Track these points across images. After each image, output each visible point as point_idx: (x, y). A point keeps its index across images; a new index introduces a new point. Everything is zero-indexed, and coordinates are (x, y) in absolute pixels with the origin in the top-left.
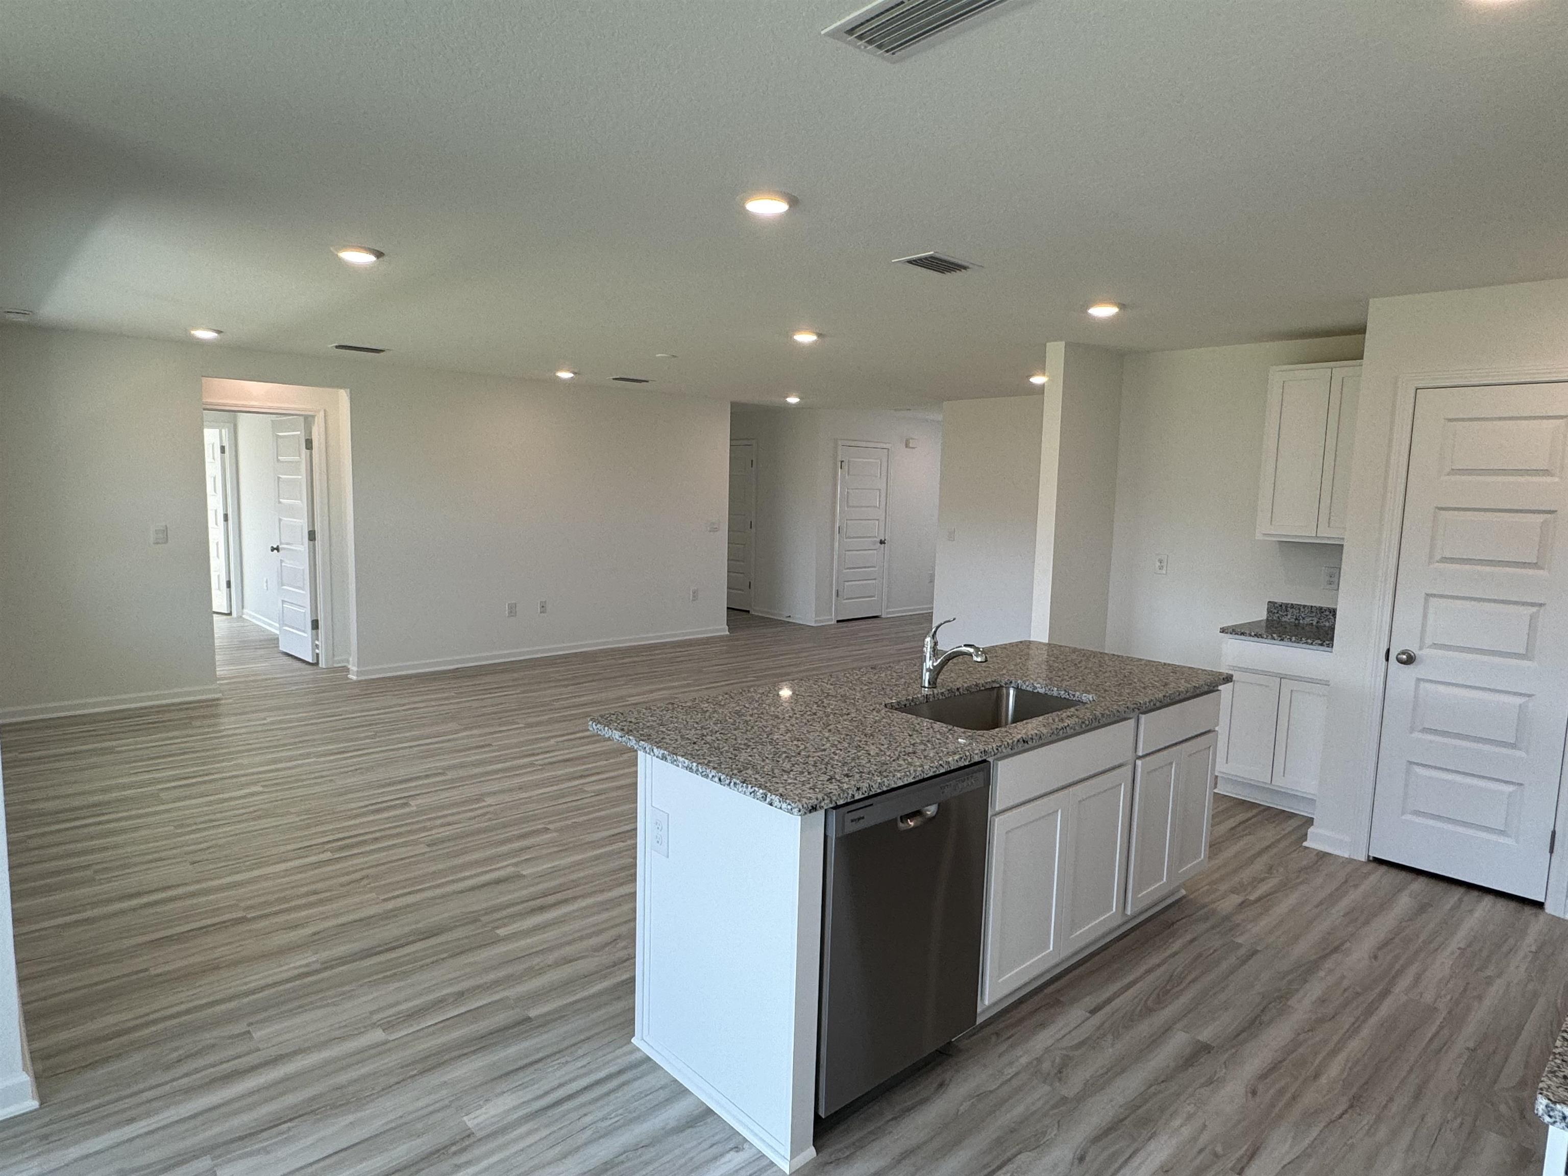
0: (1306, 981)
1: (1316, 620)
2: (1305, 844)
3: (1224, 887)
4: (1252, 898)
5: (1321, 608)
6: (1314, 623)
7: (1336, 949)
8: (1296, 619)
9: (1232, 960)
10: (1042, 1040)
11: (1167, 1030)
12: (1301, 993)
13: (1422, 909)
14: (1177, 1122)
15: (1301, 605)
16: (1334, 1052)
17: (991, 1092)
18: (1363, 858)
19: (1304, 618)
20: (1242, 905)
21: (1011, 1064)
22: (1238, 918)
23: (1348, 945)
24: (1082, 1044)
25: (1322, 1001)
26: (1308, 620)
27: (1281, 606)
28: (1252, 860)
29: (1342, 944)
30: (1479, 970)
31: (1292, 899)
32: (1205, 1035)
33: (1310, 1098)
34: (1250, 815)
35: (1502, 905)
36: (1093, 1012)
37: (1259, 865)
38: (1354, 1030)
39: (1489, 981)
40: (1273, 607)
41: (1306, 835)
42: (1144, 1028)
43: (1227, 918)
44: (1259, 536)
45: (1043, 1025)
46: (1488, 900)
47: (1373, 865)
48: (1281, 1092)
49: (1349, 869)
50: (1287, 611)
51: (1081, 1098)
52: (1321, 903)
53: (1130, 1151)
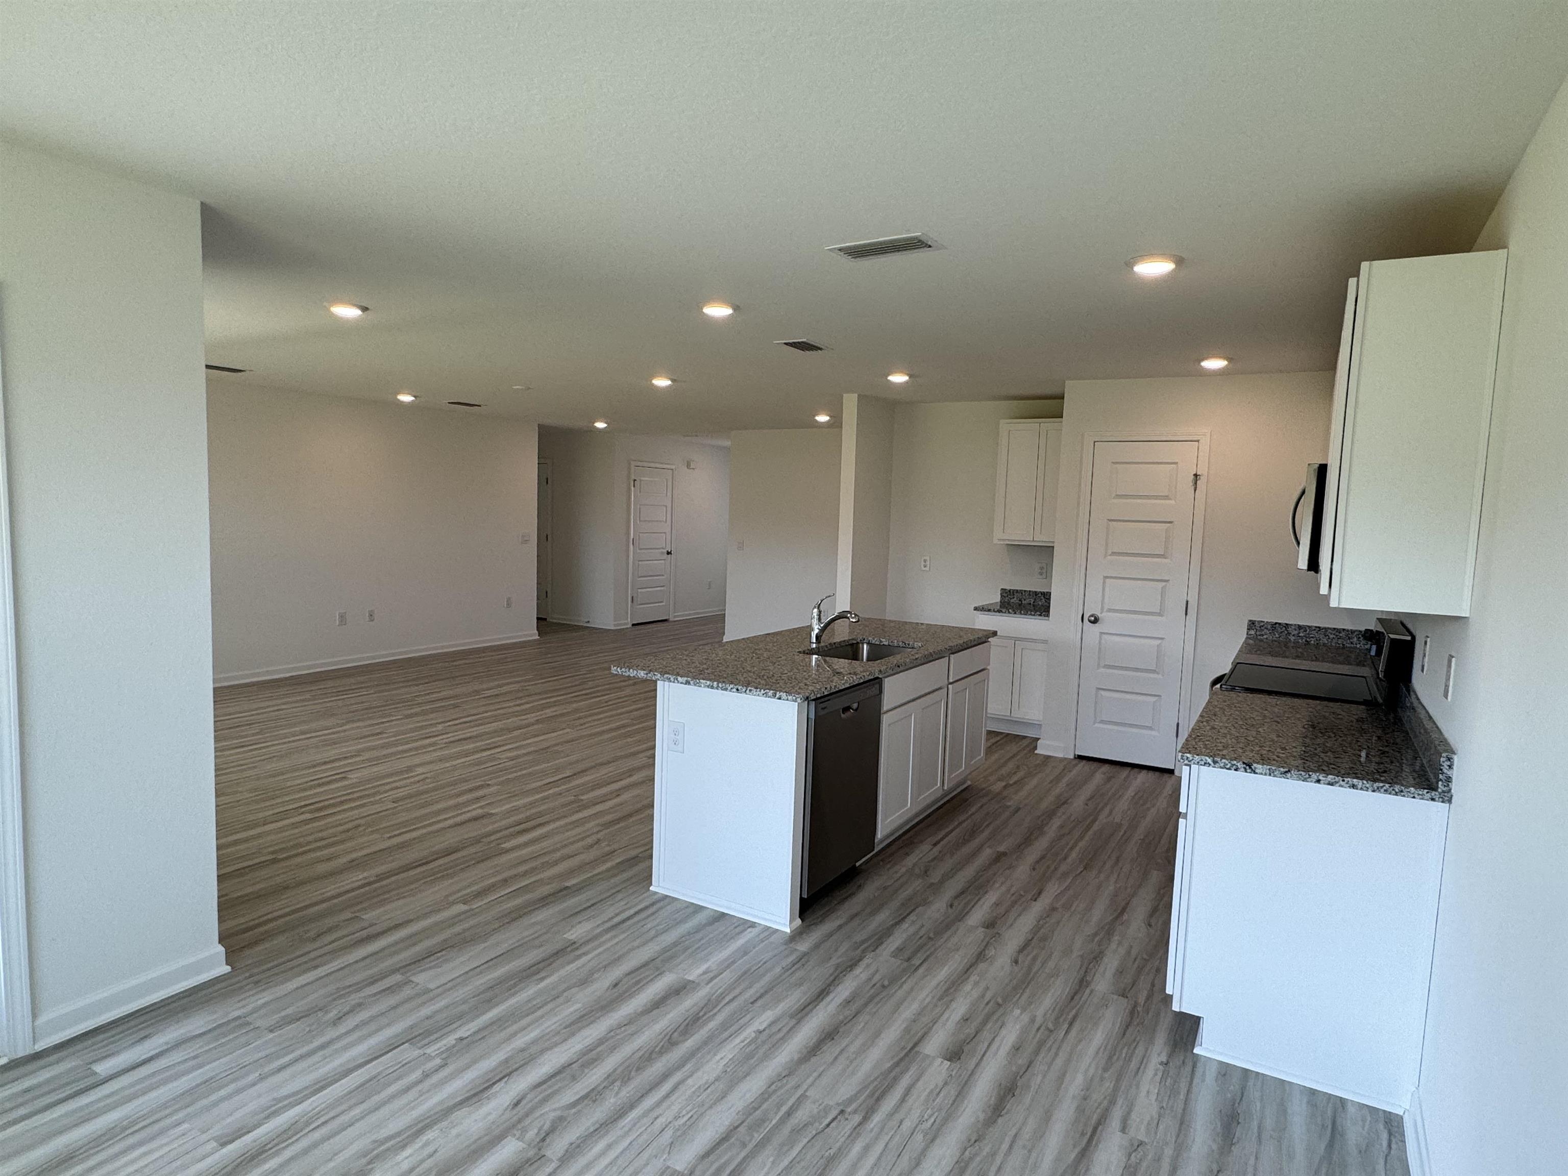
0: (1051, 818)
1: (1032, 601)
2: (1036, 752)
3: (992, 779)
4: (1011, 782)
5: (1036, 592)
6: (1032, 603)
7: (1065, 803)
8: (1022, 600)
9: (1007, 814)
10: (910, 861)
11: (980, 849)
12: (1050, 824)
13: (1109, 779)
14: (997, 885)
15: (1022, 590)
16: (1072, 849)
17: (889, 886)
18: (1072, 757)
19: (1026, 599)
20: (1005, 787)
21: (896, 872)
22: (1005, 793)
23: (1070, 800)
24: (934, 859)
25: (1062, 827)
26: (1028, 601)
27: (1010, 591)
28: (1006, 762)
29: (1068, 800)
30: (1142, 805)
31: (1035, 781)
32: (1001, 849)
33: (1063, 868)
34: (999, 738)
35: (1151, 774)
36: (935, 845)
37: (1011, 765)
38: (1081, 838)
39: (1148, 809)
40: (1005, 593)
41: (1036, 746)
42: (966, 850)
43: (998, 794)
44: (995, 541)
45: (907, 854)
46: (1144, 773)
47: (1077, 761)
48: (1048, 867)
49: (1065, 763)
50: (1015, 595)
51: (942, 882)
52: (1051, 782)
53: (975, 901)
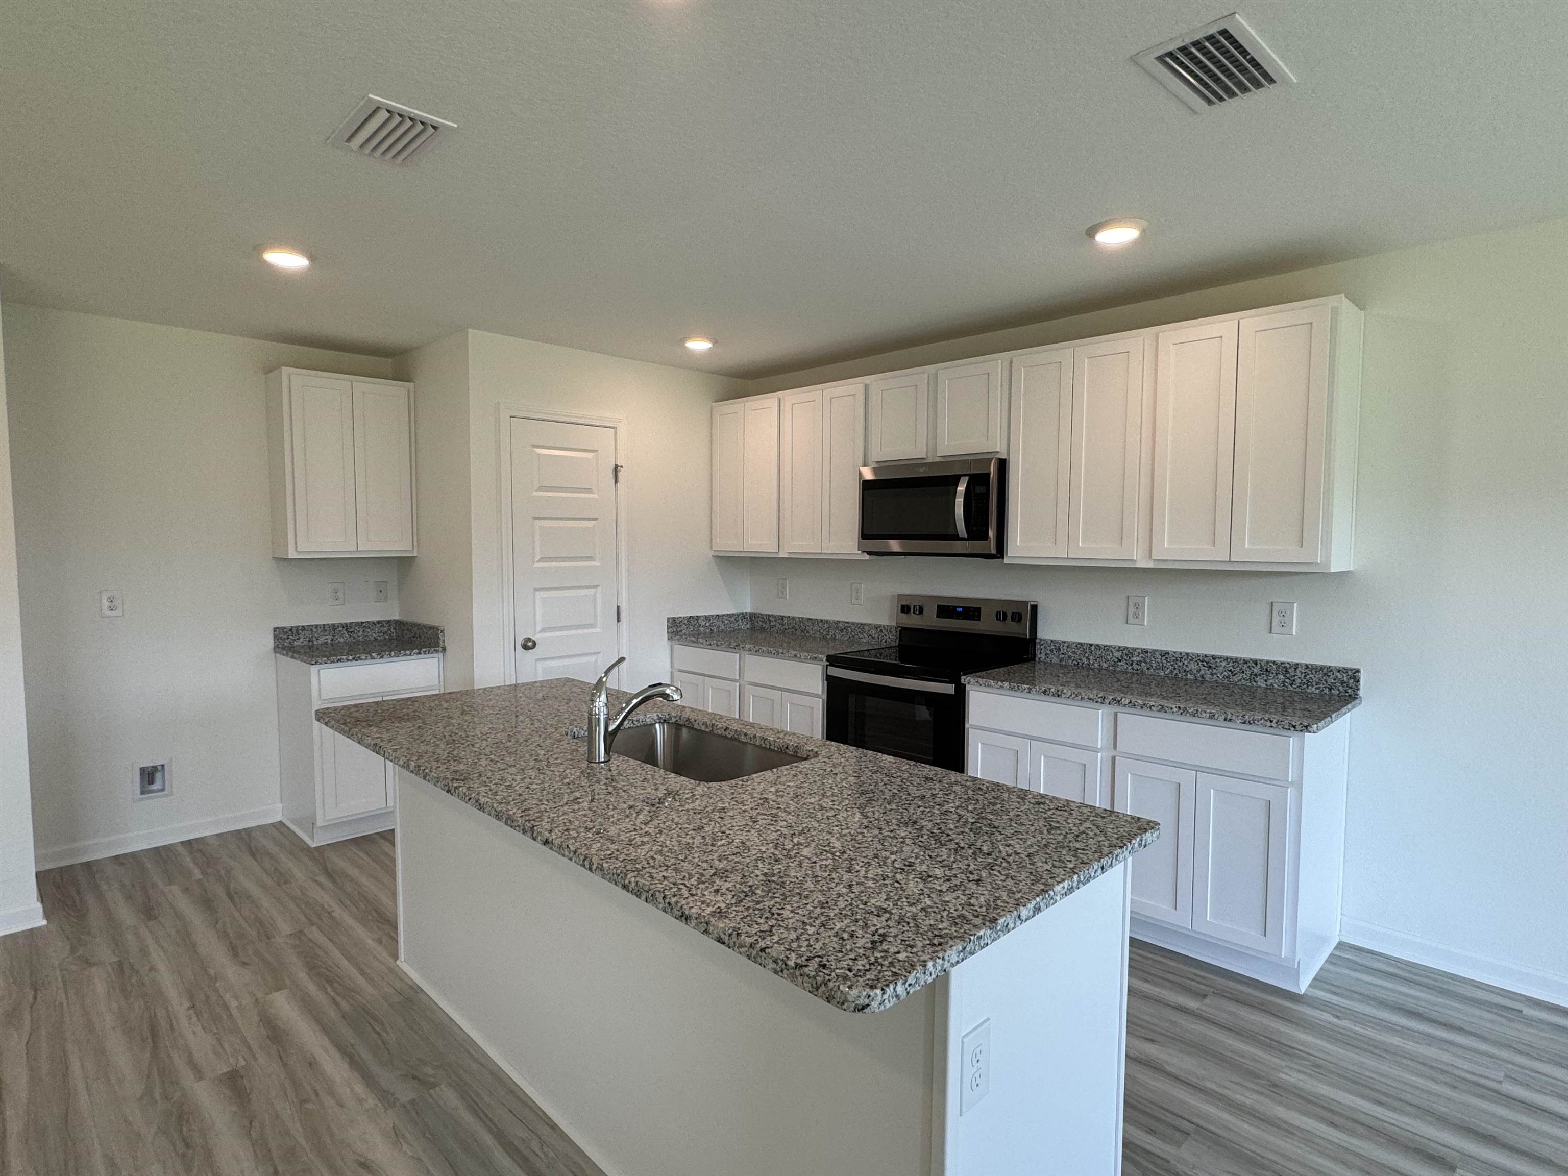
1: (330, 638)
5: (333, 625)
6: (329, 641)
8: (309, 641)
15: (312, 626)
19: (317, 639)
26: (322, 640)
27: (291, 630)
44: (293, 555)
50: (298, 634)
